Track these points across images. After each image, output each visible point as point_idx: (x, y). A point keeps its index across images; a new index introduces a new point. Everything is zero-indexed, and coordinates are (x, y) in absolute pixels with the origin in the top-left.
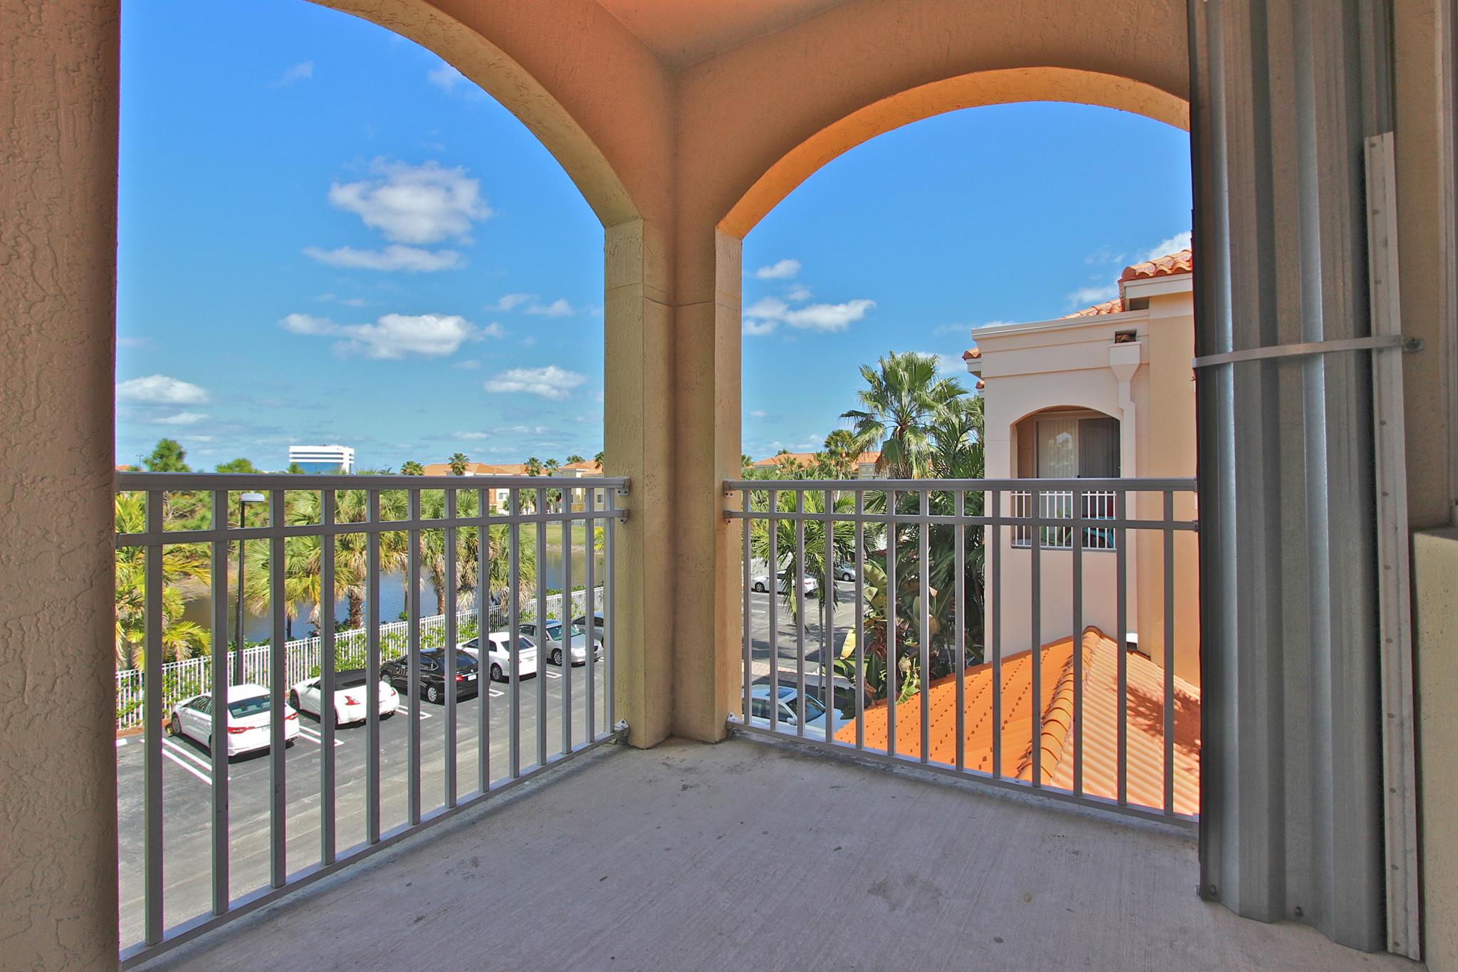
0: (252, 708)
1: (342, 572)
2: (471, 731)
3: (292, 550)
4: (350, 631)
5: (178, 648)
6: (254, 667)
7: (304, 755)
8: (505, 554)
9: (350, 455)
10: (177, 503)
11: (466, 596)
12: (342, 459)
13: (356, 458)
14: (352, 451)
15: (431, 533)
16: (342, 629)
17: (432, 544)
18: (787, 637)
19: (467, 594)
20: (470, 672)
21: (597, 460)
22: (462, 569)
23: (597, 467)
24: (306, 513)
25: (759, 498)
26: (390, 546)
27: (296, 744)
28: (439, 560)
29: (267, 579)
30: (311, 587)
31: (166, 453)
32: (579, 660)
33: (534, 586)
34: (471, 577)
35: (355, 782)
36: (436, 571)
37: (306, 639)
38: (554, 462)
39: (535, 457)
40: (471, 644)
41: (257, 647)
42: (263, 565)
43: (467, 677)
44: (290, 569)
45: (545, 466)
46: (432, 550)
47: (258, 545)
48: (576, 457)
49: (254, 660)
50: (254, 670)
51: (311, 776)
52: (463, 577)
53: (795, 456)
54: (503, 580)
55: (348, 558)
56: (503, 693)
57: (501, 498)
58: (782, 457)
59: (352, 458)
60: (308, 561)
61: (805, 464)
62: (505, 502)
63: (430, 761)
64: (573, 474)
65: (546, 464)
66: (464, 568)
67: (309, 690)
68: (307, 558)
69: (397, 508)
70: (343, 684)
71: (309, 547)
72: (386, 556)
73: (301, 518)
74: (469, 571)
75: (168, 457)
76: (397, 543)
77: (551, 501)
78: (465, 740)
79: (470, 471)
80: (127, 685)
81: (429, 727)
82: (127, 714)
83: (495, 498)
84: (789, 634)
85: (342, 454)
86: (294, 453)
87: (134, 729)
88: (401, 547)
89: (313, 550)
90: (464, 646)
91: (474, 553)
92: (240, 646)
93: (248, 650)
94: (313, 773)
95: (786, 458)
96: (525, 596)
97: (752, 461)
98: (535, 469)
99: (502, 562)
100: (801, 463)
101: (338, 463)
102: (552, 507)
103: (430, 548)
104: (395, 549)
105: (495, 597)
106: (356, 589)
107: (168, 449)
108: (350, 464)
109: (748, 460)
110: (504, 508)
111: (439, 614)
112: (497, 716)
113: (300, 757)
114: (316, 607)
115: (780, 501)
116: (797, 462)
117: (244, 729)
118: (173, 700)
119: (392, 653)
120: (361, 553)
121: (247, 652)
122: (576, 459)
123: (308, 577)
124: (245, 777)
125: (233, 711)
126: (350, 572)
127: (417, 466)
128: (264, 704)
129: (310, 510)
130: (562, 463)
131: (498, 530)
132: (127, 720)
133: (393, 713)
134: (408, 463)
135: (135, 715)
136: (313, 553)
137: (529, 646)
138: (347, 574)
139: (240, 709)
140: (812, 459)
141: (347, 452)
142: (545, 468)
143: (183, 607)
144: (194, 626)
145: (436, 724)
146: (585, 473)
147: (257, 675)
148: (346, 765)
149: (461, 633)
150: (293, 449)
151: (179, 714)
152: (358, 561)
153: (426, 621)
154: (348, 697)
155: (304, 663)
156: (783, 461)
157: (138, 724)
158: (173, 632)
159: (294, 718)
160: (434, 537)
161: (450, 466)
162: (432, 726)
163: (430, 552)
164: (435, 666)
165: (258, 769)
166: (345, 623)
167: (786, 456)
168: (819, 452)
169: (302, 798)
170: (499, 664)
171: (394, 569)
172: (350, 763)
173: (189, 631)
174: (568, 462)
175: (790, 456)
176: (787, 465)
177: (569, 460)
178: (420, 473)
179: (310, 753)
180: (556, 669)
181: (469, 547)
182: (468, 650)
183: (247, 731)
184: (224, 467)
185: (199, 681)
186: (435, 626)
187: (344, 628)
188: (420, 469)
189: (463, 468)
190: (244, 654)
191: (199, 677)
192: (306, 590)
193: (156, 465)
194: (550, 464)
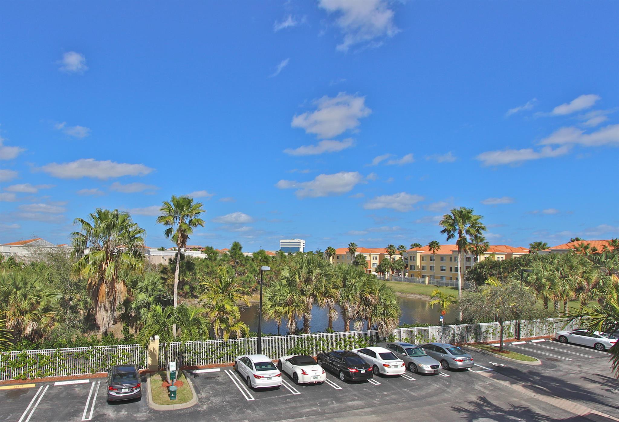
0: (263, 367)
1: (301, 306)
2: (363, 404)
3: (281, 293)
4: (304, 334)
5: (237, 333)
6: (265, 345)
7: (284, 395)
8: (381, 302)
9: (303, 243)
10: (239, 269)
11: (359, 323)
12: (300, 245)
13: (306, 245)
14: (304, 242)
15: (342, 289)
16: (300, 333)
17: (343, 295)
18: (598, 385)
19: (360, 323)
20: (362, 369)
21: (430, 246)
22: (357, 309)
23: (430, 250)
24: (286, 276)
25: (561, 274)
26: (322, 294)
27: (281, 389)
28: (346, 303)
29: (270, 305)
30: (288, 312)
31: (235, 248)
32: (426, 372)
33: (397, 322)
34: (362, 313)
35: (306, 418)
36: (344, 309)
37: (285, 336)
38: (403, 247)
39: (392, 244)
40: (362, 351)
41: (266, 337)
42: (269, 299)
43: (361, 371)
44: (280, 302)
45: (398, 249)
46: (342, 298)
47: (267, 289)
48: (416, 244)
49: (265, 342)
50: (265, 347)
51: (286, 408)
52: (358, 313)
53: (588, 242)
54: (379, 317)
55: (304, 299)
56: (380, 384)
57: (374, 266)
58: (576, 243)
59: (304, 245)
60: (287, 299)
61: (599, 249)
62: (376, 268)
63: (342, 417)
64: (415, 254)
65: (398, 248)
66: (358, 308)
67: (286, 362)
68: (286, 297)
69: (326, 275)
70: (301, 363)
71: (287, 292)
72: (320, 299)
73: (284, 278)
74: (361, 310)
75: (236, 249)
76: (326, 293)
77: (401, 268)
78: (360, 409)
79: (358, 251)
80: (221, 346)
81: (341, 395)
82: (221, 358)
83: (371, 266)
84: (599, 383)
85: (300, 243)
86: (282, 243)
87: (223, 364)
88: (327, 295)
89: (289, 294)
90: (358, 351)
91: (364, 300)
92: (260, 336)
93: (263, 337)
94: (287, 407)
95: (580, 244)
96: (392, 327)
97: (547, 246)
98: (391, 251)
99: (379, 307)
100: (594, 247)
101: (299, 247)
102: (402, 272)
103: (341, 296)
104: (324, 296)
105: (375, 326)
106: (307, 315)
107: (236, 246)
108: (303, 248)
109: (544, 246)
110: (375, 271)
111: (345, 331)
112: (377, 398)
113: (282, 396)
114: (289, 321)
115: (582, 277)
116: (591, 246)
117: (261, 377)
118: (236, 355)
119: (322, 348)
120: (309, 297)
121: (262, 338)
122: (416, 245)
123: (287, 307)
124: (260, 400)
125: (257, 367)
126: (304, 306)
127: (333, 249)
128: (268, 366)
129: (288, 274)
130: (408, 248)
131: (377, 289)
132: (221, 360)
133: (323, 382)
134: (328, 248)
135: (223, 359)
136: (289, 295)
137: (395, 358)
138: (303, 307)
139: (259, 367)
140: (606, 244)
141: (302, 242)
142: (398, 250)
143: (240, 315)
144: (243, 324)
145: (344, 394)
146: (422, 253)
147: (266, 349)
148: (301, 406)
149: (356, 342)
150: (282, 241)
151: (237, 362)
152: (308, 301)
153: (339, 334)
154: (303, 370)
155: (284, 347)
156: (577, 246)
157: (224, 362)
158: (236, 325)
159: (280, 376)
160: (344, 291)
161: (348, 249)
162: (342, 395)
163: (341, 299)
164: (344, 361)
165: (265, 397)
166: (302, 329)
167: (580, 242)
168: (614, 239)
169: (283, 419)
170: (378, 365)
171: (324, 306)
172: (303, 406)
173: (242, 326)
174: (411, 247)
175: (583, 242)
176: (580, 249)
177: (412, 246)
178: (334, 252)
179: (286, 395)
180: (411, 375)
181: (361, 296)
182: (360, 354)
183: (261, 378)
184: (256, 253)
185: (245, 348)
186: (343, 337)
187: (301, 332)
188: (334, 251)
189: (355, 250)
190: (261, 339)
191: (245, 347)
192: (286, 313)
193: (232, 253)
194: (401, 248)
